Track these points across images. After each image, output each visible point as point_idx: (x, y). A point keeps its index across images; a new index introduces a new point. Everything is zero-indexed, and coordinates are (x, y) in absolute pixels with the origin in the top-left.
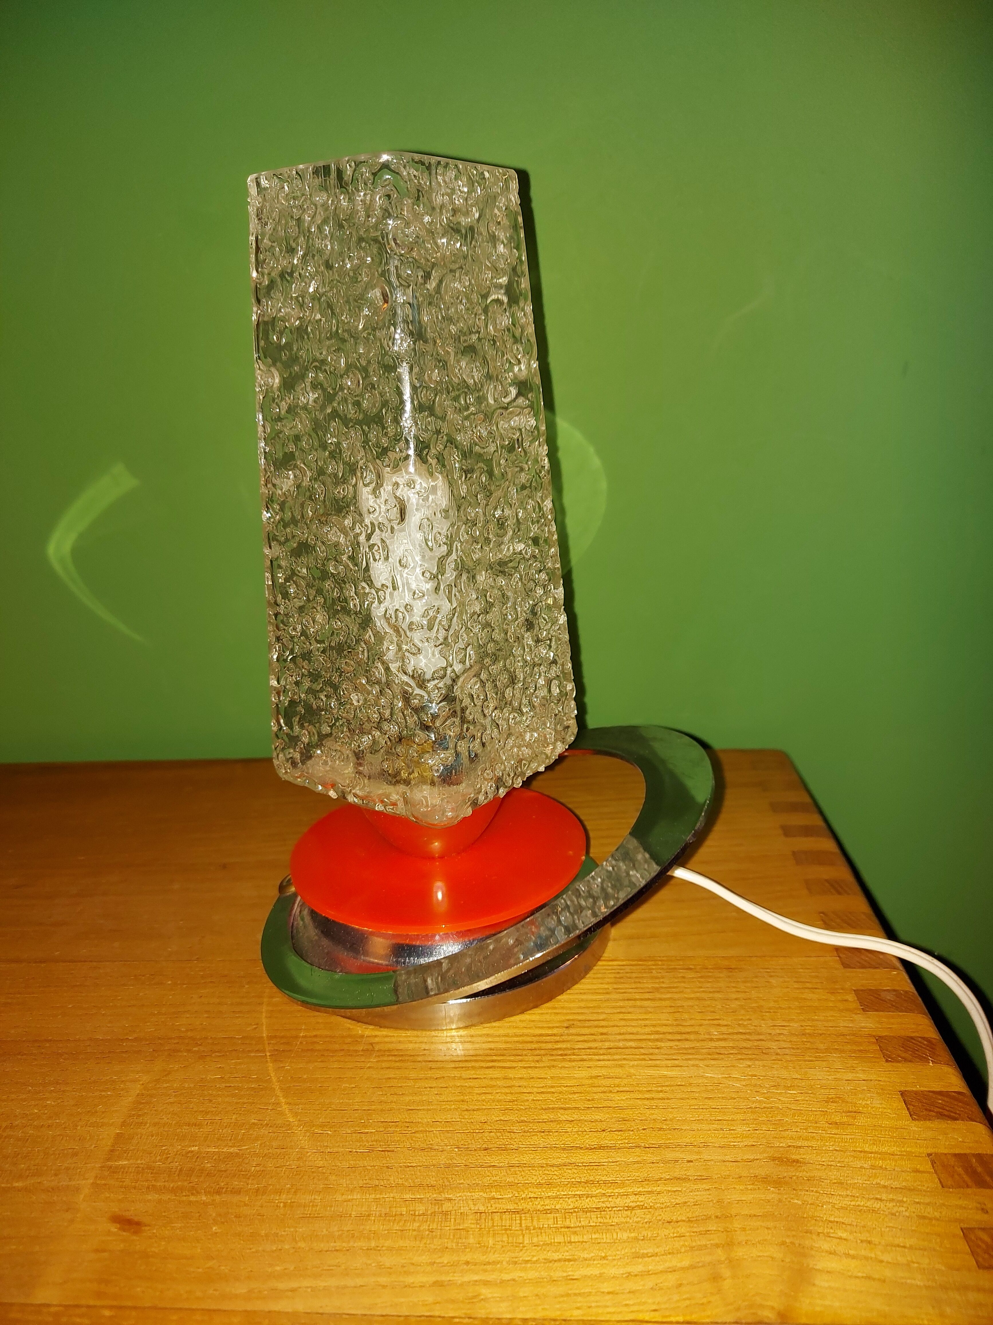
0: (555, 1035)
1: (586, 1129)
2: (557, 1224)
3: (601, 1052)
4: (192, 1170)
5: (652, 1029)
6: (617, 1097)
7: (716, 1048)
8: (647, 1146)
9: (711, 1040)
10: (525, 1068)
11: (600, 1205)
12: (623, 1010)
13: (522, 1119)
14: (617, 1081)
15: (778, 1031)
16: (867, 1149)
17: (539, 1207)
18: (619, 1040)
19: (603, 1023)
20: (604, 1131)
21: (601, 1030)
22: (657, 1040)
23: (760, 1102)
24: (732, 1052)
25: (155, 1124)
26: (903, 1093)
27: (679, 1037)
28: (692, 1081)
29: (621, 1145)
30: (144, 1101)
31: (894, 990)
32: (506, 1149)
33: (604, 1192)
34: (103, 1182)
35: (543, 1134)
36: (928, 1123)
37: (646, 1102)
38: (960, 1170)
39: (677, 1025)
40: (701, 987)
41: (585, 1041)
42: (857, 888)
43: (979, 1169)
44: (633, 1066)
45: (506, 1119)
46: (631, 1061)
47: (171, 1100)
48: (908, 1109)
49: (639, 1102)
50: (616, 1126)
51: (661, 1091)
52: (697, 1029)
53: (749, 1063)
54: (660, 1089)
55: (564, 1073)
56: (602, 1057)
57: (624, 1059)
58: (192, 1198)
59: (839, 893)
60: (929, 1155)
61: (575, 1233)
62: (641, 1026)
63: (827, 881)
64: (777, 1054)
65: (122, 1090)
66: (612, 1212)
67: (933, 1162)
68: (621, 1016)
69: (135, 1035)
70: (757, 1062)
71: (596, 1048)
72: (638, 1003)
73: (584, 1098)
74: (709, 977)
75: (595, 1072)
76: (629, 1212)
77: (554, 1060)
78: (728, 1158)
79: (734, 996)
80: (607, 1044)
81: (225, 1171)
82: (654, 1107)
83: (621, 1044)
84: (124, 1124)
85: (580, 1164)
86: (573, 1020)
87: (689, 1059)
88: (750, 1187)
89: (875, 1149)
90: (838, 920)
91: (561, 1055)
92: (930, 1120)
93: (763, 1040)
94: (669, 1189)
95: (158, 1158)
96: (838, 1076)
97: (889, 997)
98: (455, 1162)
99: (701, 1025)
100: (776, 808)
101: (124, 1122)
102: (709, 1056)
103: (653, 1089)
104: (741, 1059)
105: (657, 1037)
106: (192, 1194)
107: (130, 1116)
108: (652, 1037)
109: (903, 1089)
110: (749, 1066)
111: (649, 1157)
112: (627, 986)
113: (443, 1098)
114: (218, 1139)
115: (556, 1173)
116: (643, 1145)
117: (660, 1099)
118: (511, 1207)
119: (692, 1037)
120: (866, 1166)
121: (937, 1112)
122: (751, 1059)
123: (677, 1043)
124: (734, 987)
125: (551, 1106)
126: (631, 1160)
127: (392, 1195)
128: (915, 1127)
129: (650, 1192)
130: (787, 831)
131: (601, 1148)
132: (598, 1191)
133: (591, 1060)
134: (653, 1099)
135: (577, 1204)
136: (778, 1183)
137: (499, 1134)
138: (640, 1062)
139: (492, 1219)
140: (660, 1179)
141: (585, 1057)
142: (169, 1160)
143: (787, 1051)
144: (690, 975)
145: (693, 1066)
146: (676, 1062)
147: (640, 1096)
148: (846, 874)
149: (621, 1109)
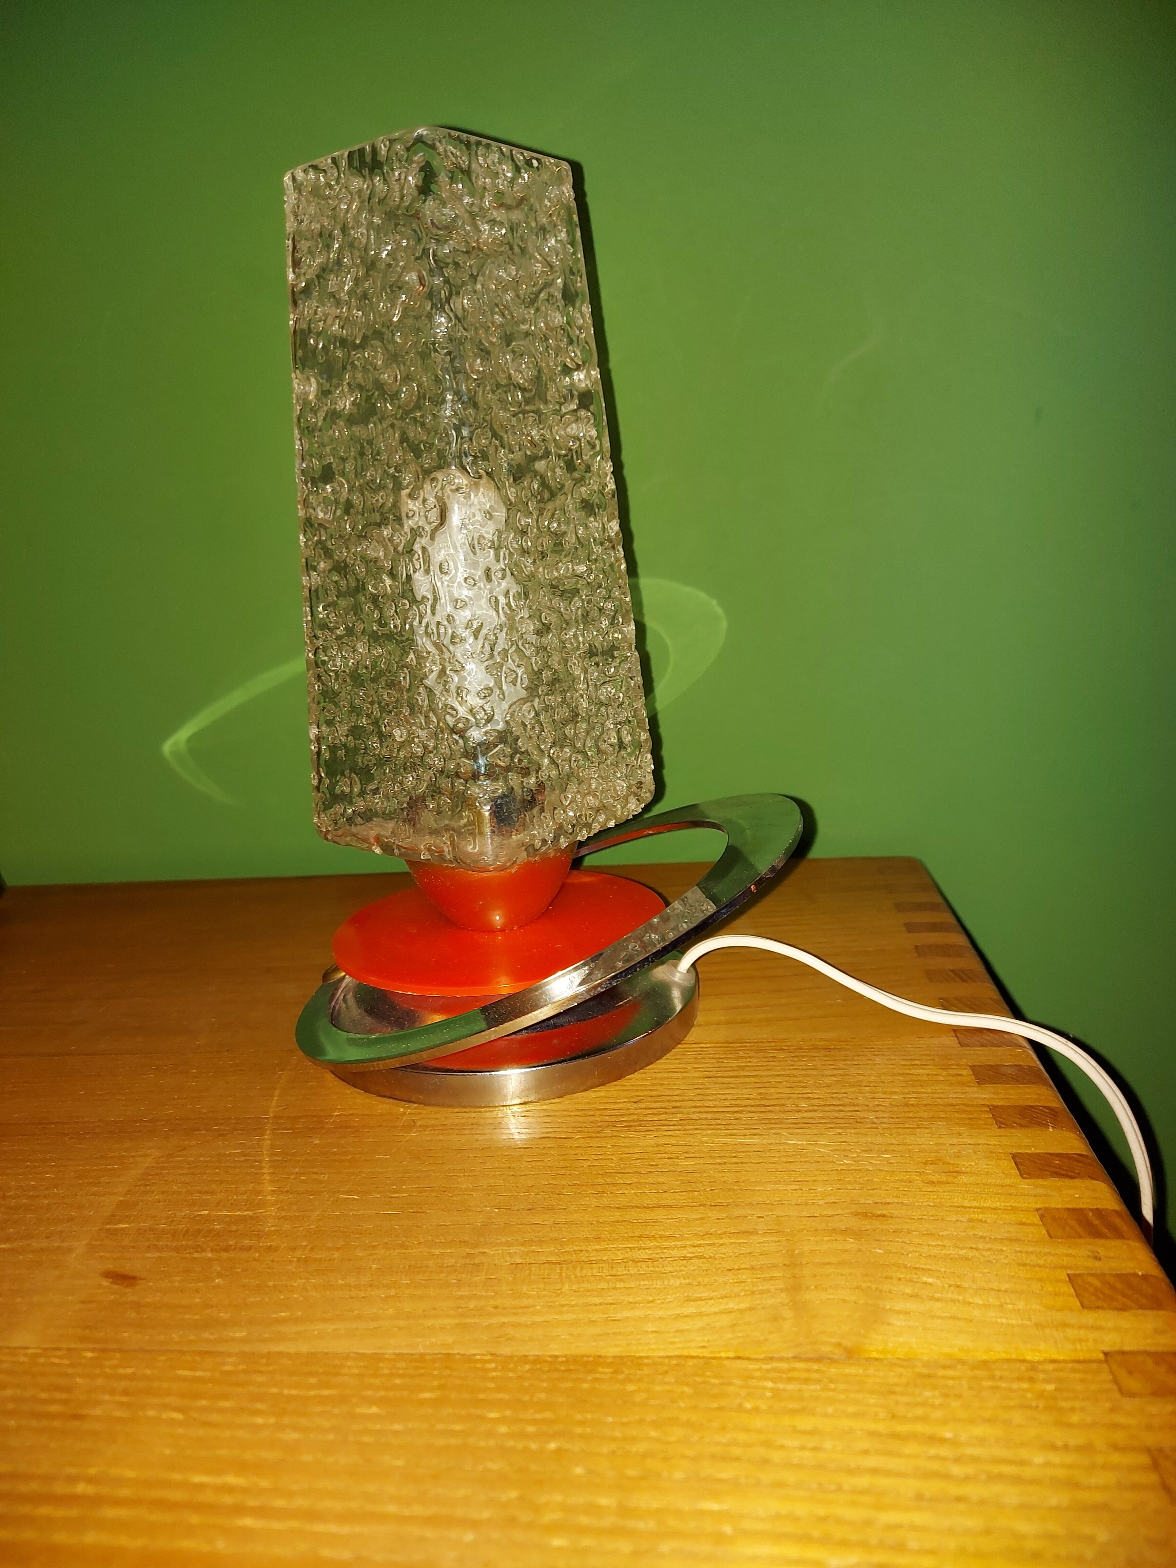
0: (620, 1109)
1: (646, 1190)
2: (602, 1272)
3: (671, 1123)
4: (199, 1231)
5: (733, 1102)
6: (684, 1162)
7: (803, 1118)
8: (713, 1204)
9: (798, 1111)
10: (583, 1138)
11: (653, 1256)
12: (700, 1086)
13: (575, 1182)
14: (686, 1148)
15: (877, 1103)
16: (966, 1204)
17: (583, 1259)
18: (694, 1113)
19: (677, 1098)
20: (666, 1192)
21: (674, 1104)
22: (737, 1112)
24: (822, 1121)
25: (163, 1193)
26: (1014, 1156)
27: (762, 1109)
28: (772, 1147)
29: (684, 1204)
30: (153, 1173)
31: (1016, 1065)
32: (552, 1209)
33: (658, 1244)
34: (99, 1243)
35: (596, 1195)
36: (1040, 1181)
37: (717, 1166)
38: (1073, 1223)
39: (762, 1099)
40: (793, 1066)
41: (655, 1114)
42: (987, 977)
43: (1096, 1222)
44: (706, 1135)
45: (556, 1183)
46: (705, 1130)
47: (184, 1172)
48: (1018, 1169)
49: (711, 1166)
50: (679, 1188)
51: (735, 1157)
52: (783, 1102)
53: (840, 1131)
54: (734, 1155)
55: (627, 1142)
56: (672, 1128)
57: (697, 1129)
58: (196, 1255)
59: (965, 981)
60: (1037, 1210)
61: (621, 1280)
62: (719, 1100)
63: (952, 971)
64: (874, 1123)
65: (131, 1163)
66: (666, 1262)
67: (1042, 1217)
68: (698, 1091)
69: (150, 1117)
70: (848, 1130)
71: (666, 1120)
72: (720, 1080)
73: (646, 1163)
74: (803, 1056)
75: (662, 1141)
76: (684, 1262)
77: (618, 1131)
78: (804, 1214)
79: (830, 1072)
80: (679, 1116)
81: (236, 1231)
83: (694, 1116)
84: (129, 1192)
85: (634, 1221)
86: (643, 1096)
87: (772, 1129)
88: (826, 1239)
89: (975, 1204)
91: (626, 1126)
92: (1042, 1178)
93: (858, 1111)
94: (733, 1241)
95: (164, 1221)
96: (941, 1141)
97: (1009, 1071)
98: (494, 1221)
99: (788, 1099)
100: (900, 908)
102: (795, 1126)
103: (727, 1155)
104: (831, 1128)
105: (736, 1109)
106: (197, 1252)
107: (136, 1186)
108: (732, 1109)
109: (1014, 1151)
111: (715, 1215)
112: (708, 1065)
113: (489, 1165)
114: (232, 1204)
115: (606, 1229)
116: (708, 1203)
117: (733, 1163)
118: (552, 1259)
119: (777, 1109)
120: (962, 1219)
121: (1052, 1172)
122: (842, 1128)
123: (759, 1115)
124: (831, 1065)
125: (608, 1171)
126: (694, 1217)
127: (419, 1250)
128: (1026, 1185)
129: (709, 1245)
130: (911, 928)
131: (661, 1206)
132: (652, 1244)
133: (657, 1130)
134: (725, 1163)
135: (626, 1256)
136: (858, 1234)
137: (546, 1196)
138: (714, 1131)
139: (530, 1270)
140: (725, 1233)
141: (652, 1128)
142: (175, 1223)
143: (886, 1120)
144: (782, 1055)
145: (776, 1134)
146: (756, 1131)
147: (711, 1161)
148: (974, 964)
149: (687, 1172)
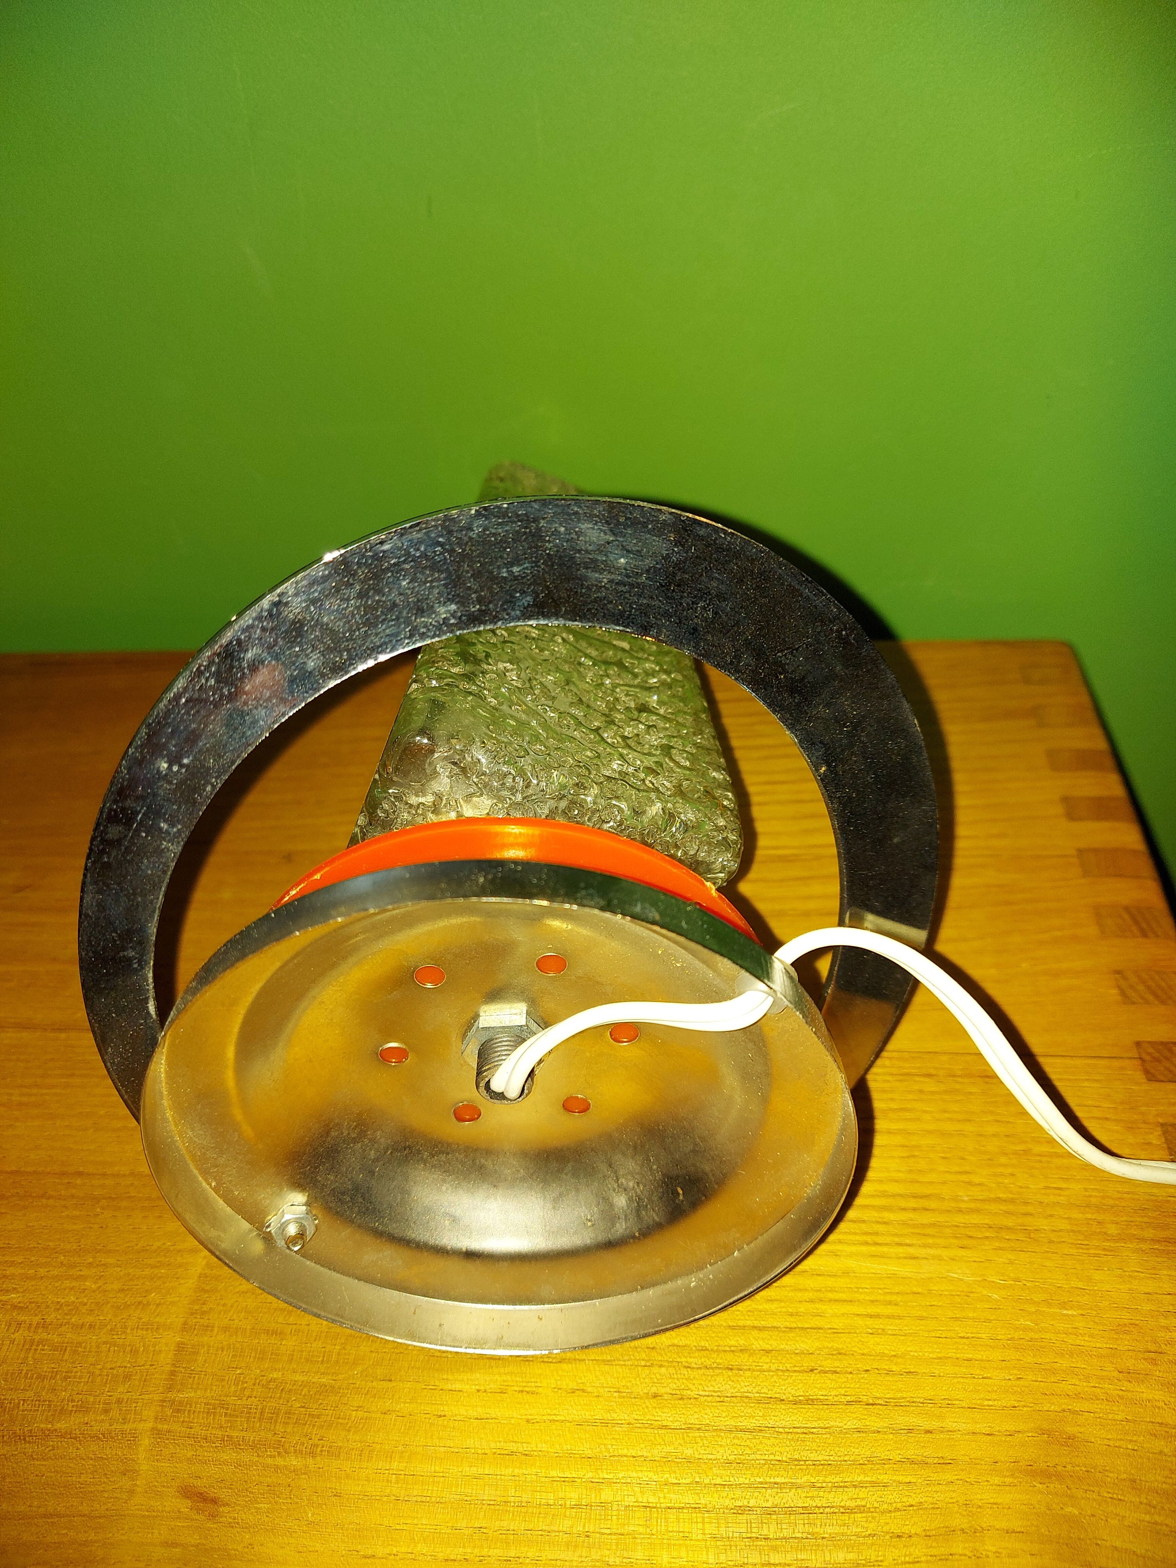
1: (788, 1366)
2: (751, 1532)
4: (276, 1412)
6: (829, 1309)
7: (965, 1226)
8: (871, 1402)
9: (960, 1211)
11: (809, 1502)
13: (703, 1343)
14: (830, 1282)
15: (1052, 1198)
16: (1169, 1421)
17: (727, 1502)
20: (812, 1370)
23: (1025, 1329)
24: (988, 1234)
25: (225, 1329)
27: (912, 1203)
28: (932, 1285)
29: (836, 1399)
30: (208, 1288)
32: (682, 1398)
33: (812, 1479)
34: (165, 1427)
35: (730, 1373)
37: (869, 1322)
40: (946, 1111)
44: (851, 1255)
45: (681, 1344)
46: (849, 1244)
49: (860, 1321)
50: (828, 1364)
51: (890, 1303)
52: (939, 1189)
53: (1010, 1256)
54: (888, 1298)
58: (280, 1461)
59: (1145, 935)
61: (775, 1549)
63: (1126, 908)
64: (1051, 1242)
65: (180, 1266)
66: (824, 1516)
70: (1022, 1255)
73: (784, 1310)
76: (846, 1517)
78: (978, 1428)
79: (990, 1129)
81: (318, 1417)
82: (880, 1331)
84: (185, 1327)
85: (781, 1430)
87: (928, 1246)
88: (1008, 1480)
90: (1141, 988)
93: (1031, 1214)
94: (900, 1478)
95: (233, 1388)
96: (1134, 1284)
98: (615, 1416)
99: (944, 1183)
100: (1055, 761)
101: (185, 1323)
102: (956, 1242)
103: (879, 1298)
104: (1001, 1249)
106: (279, 1454)
107: (192, 1314)
110: (1011, 1263)
111: (874, 1423)
114: (307, 1360)
115: (748, 1443)
116: (864, 1399)
117: (888, 1317)
118: (690, 1499)
119: (933, 1204)
122: (1014, 1250)
123: (911, 1215)
124: (992, 1113)
125: (741, 1323)
126: (849, 1425)
127: (534, 1470)
129: (874, 1484)
130: (1071, 809)
131: (810, 1401)
132: (805, 1479)
134: (878, 1316)
135: (777, 1500)
137: (672, 1370)
139: (666, 1520)
140: (888, 1461)
142: (247, 1393)
144: (930, 1086)
145: (934, 1257)
146: (911, 1250)
147: (861, 1310)
149: (836, 1332)
